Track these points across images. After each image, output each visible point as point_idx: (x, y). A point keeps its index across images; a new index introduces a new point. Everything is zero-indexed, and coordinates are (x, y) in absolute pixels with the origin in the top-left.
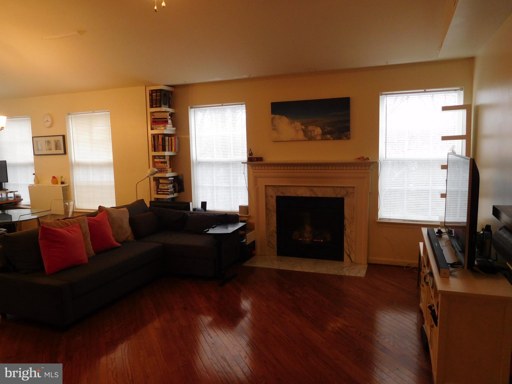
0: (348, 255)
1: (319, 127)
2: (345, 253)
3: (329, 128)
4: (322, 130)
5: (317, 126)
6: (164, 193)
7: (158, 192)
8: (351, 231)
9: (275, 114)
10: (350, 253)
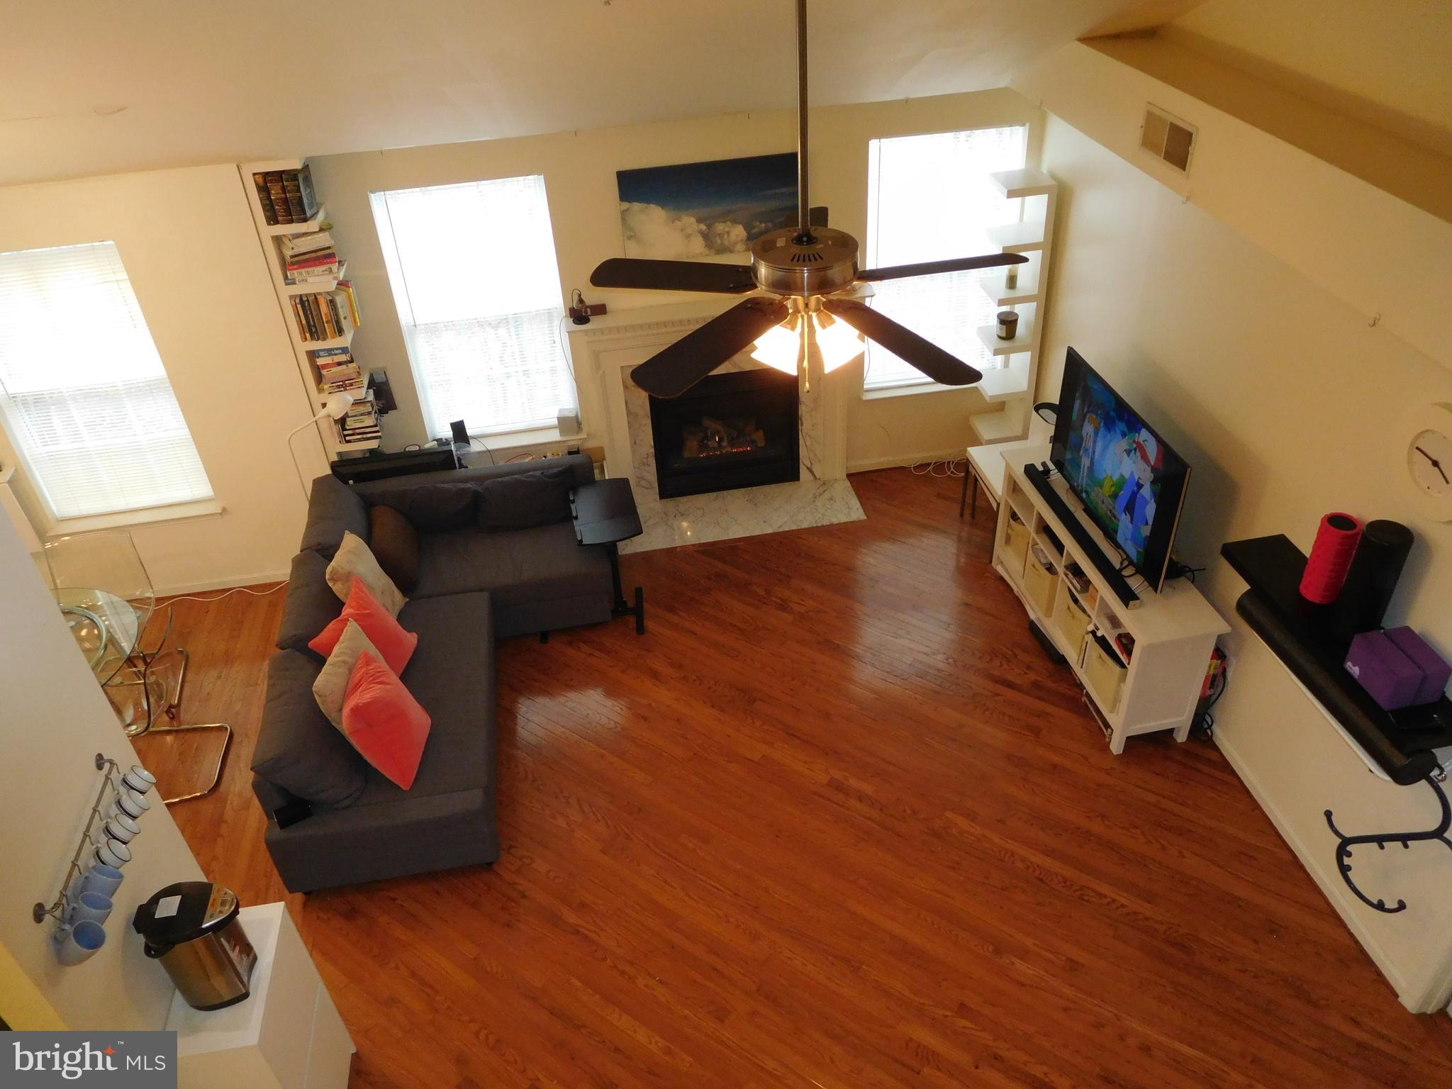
0: (808, 468)
1: (741, 223)
2: (801, 466)
3: (763, 225)
4: (748, 228)
5: (734, 222)
6: (365, 436)
7: (347, 438)
8: (813, 426)
9: (630, 201)
10: (811, 464)
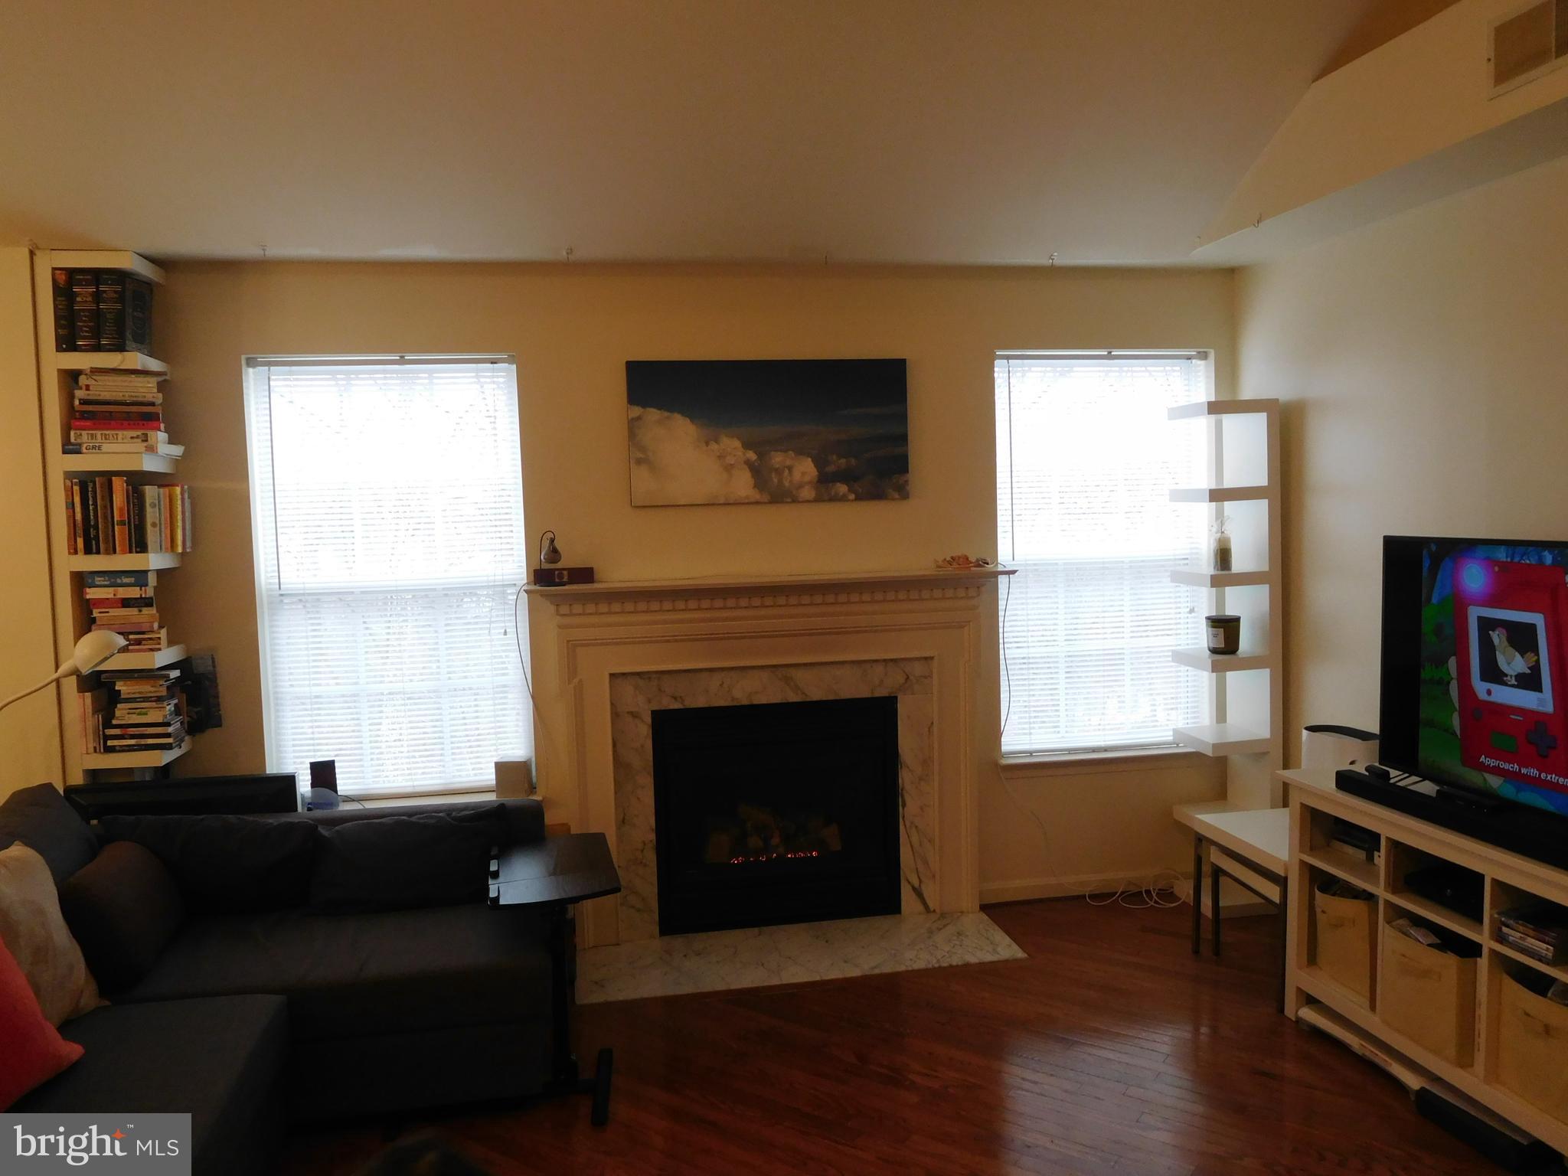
0: (914, 889)
1: (809, 455)
2: (903, 884)
3: (843, 461)
4: (820, 463)
5: (800, 452)
6: (143, 742)
7: (110, 743)
8: (922, 809)
9: (644, 404)
10: (920, 881)
